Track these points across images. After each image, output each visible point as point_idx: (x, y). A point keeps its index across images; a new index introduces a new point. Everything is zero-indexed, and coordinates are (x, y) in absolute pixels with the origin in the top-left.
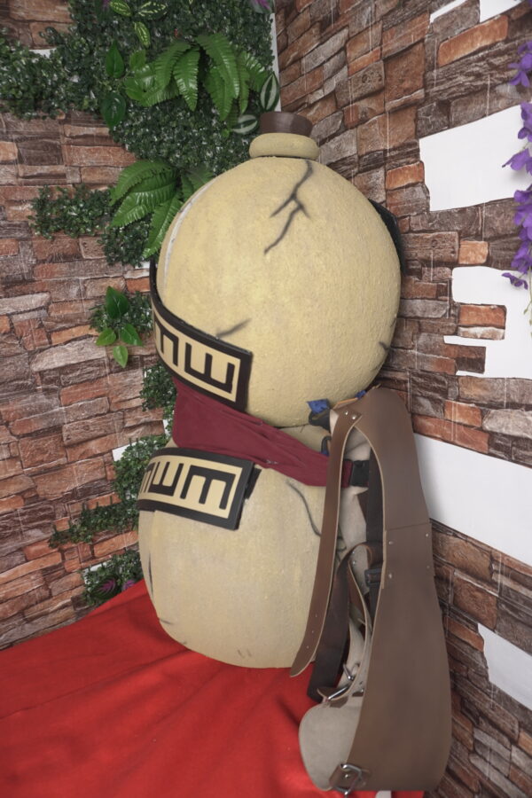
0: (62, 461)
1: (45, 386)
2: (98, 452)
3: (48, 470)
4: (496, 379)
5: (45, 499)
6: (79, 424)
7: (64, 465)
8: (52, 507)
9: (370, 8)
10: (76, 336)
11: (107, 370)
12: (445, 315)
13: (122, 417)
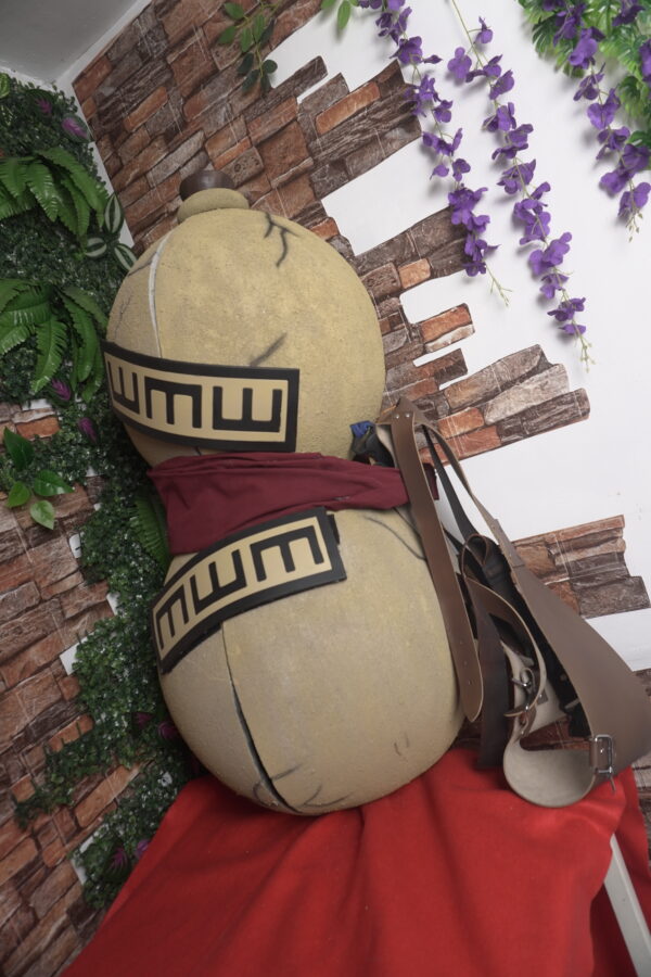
2: (43, 662)
4: (482, 371)
7: (2, 694)
8: (2, 766)
11: (24, 545)
12: (407, 341)
13: (58, 605)
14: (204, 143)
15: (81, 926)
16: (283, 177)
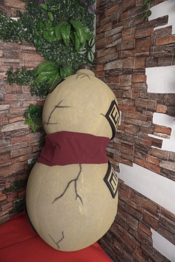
0: (10, 163)
1: (5, 137)
2: (23, 160)
3: (4, 167)
4: (165, 151)
5: (2, 177)
6: (16, 151)
7: (10, 165)
8: (4, 179)
9: (132, 21)
10: (18, 120)
11: (28, 132)
12: (149, 127)
13: (32, 148)
14: (122, 30)
15: (11, 215)
16: (139, 54)
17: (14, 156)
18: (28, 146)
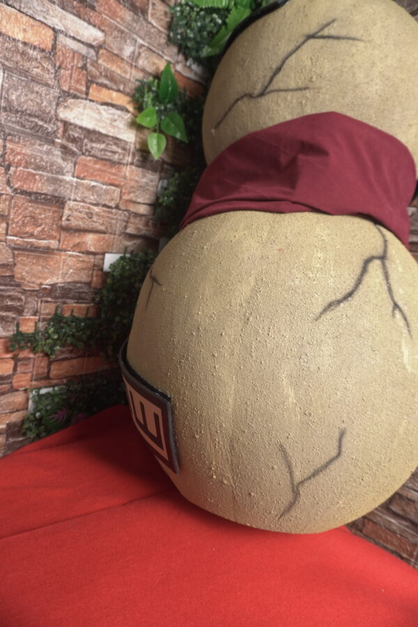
0: (53, 244)
1: (65, 142)
2: (92, 249)
3: (35, 249)
5: (18, 285)
6: (83, 207)
7: (53, 250)
8: (23, 297)
10: (114, 102)
11: (130, 159)
13: (126, 219)
15: (11, 440)
17: (74, 223)
18: (117, 207)
